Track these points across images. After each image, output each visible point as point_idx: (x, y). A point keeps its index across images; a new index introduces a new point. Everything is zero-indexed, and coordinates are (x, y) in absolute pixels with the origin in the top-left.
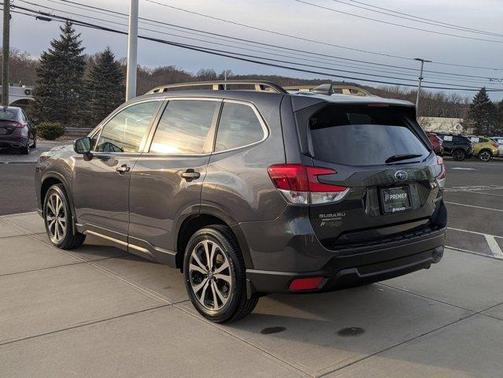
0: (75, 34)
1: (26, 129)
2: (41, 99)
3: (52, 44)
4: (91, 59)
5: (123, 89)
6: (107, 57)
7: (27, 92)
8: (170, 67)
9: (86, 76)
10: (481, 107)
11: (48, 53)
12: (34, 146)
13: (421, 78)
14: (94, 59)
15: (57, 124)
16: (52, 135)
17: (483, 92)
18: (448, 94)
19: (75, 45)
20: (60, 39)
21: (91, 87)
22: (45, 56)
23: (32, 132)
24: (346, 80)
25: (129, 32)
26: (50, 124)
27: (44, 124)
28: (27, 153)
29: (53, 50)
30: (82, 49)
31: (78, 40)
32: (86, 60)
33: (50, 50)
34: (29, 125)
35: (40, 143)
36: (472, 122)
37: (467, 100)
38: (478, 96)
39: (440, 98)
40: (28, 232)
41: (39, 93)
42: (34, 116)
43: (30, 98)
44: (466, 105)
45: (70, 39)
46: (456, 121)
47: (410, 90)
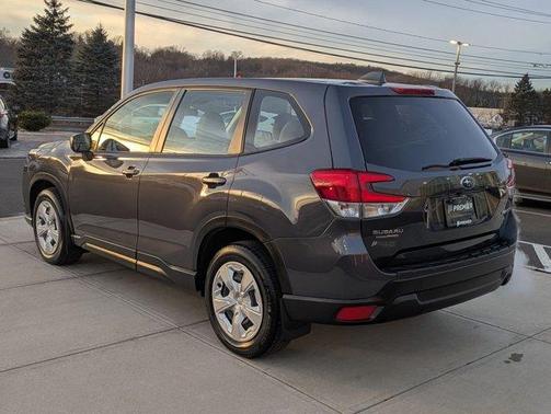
0: (62, 8)
1: (6, 118)
2: (23, 84)
3: (35, 20)
4: (80, 38)
5: (119, 72)
6: (99, 35)
7: (6, 75)
8: (172, 48)
9: (75, 58)
10: (523, 97)
11: (30, 29)
12: (15, 139)
13: (457, 64)
14: (84, 37)
15: (43, 113)
16: (35, 125)
17: (526, 78)
18: (486, 80)
19: (62, 22)
20: (44, 15)
21: (80, 70)
22: (27, 34)
23: (13, 123)
24: (373, 65)
25: (125, 7)
26: (33, 113)
27: (27, 113)
28: (6, 147)
29: (37, 26)
30: (71, 26)
31: (66, 15)
32: (74, 39)
33: (33, 28)
34: (9, 114)
35: (22, 134)
36: (513, 113)
37: (507, 88)
38: (520, 84)
39: (477, 84)
40: (10, 241)
41: (20, 77)
42: (15, 103)
43: (10, 82)
44: (507, 94)
45: (56, 14)
46: (495, 111)
47: (444, 75)
